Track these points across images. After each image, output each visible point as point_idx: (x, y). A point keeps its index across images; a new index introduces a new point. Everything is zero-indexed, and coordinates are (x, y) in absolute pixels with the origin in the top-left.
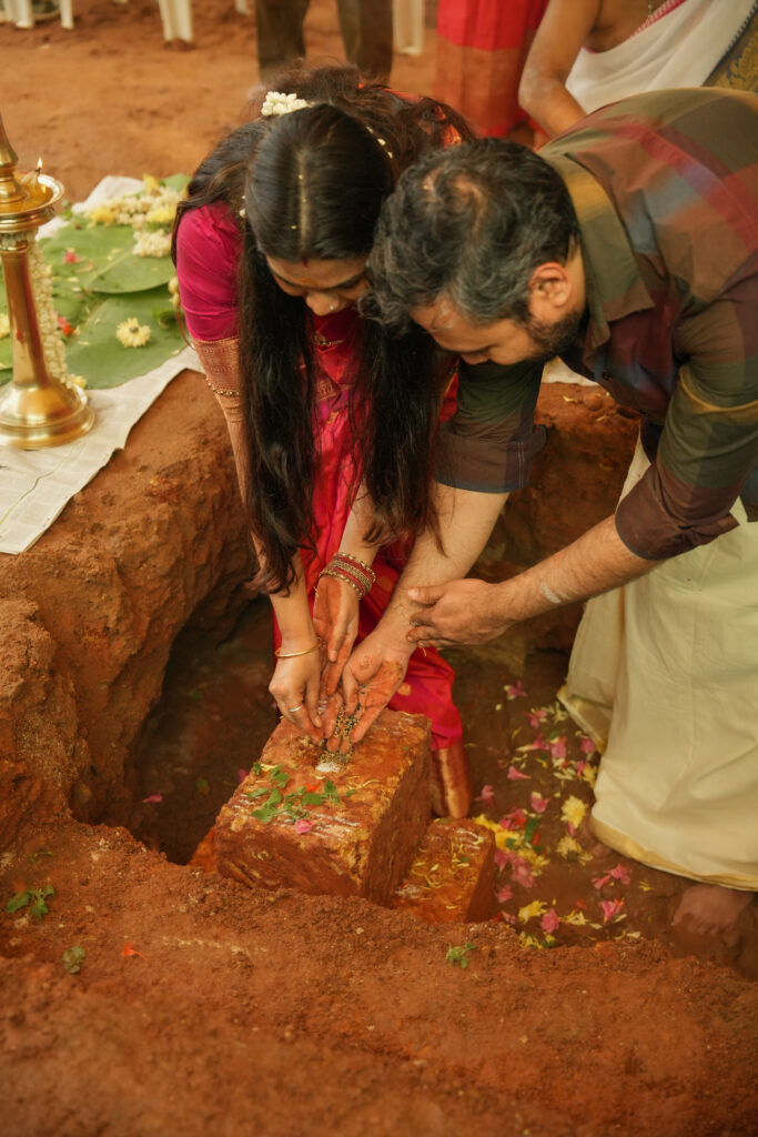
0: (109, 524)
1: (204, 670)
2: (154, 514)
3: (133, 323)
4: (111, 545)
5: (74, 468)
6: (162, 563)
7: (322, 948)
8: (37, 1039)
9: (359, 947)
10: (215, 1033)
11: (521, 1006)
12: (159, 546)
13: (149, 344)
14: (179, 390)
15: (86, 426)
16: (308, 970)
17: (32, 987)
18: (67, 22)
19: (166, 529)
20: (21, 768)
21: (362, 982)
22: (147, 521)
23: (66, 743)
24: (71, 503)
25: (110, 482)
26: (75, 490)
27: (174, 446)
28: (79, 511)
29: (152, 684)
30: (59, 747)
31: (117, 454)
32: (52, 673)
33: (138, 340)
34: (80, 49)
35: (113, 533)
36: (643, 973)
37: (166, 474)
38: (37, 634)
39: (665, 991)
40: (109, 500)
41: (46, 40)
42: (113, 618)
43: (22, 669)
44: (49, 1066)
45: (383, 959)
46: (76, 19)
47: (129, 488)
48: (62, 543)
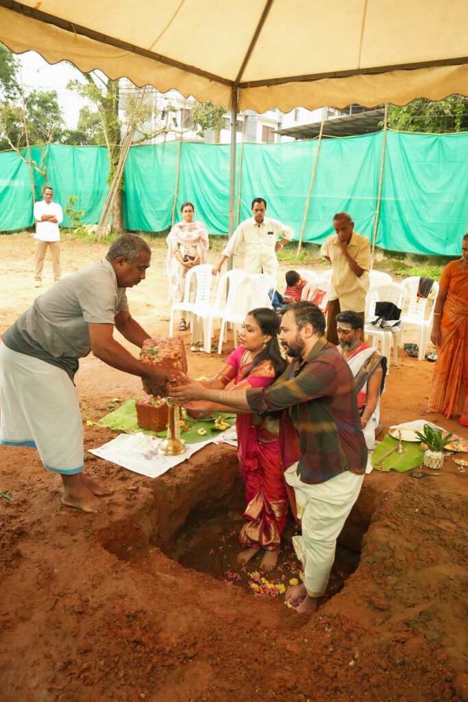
0: (178, 476)
1: (203, 525)
2: (189, 475)
3: (203, 429)
4: (177, 481)
5: (174, 461)
6: (189, 488)
7: (196, 584)
8: (119, 576)
9: (205, 585)
10: (157, 585)
11: (238, 605)
12: (189, 483)
13: (205, 435)
14: (209, 447)
15: (182, 452)
16: (190, 587)
17: (122, 567)
18: (220, 352)
19: (192, 479)
20: (138, 527)
21: (202, 593)
22: (187, 477)
23: (152, 526)
24: (170, 469)
25: (182, 466)
26: (172, 466)
27: (201, 459)
28: (172, 471)
29: (181, 521)
30: (150, 526)
31: (186, 460)
32: (152, 507)
33: (202, 433)
34: (220, 360)
35: (179, 478)
36: (271, 605)
37: (196, 466)
38: (151, 497)
39: (275, 609)
40: (180, 470)
41: (213, 356)
42: (172, 498)
43: (145, 503)
44: (120, 582)
45: (209, 590)
46: (222, 352)
47: (185, 468)
48: (165, 478)
